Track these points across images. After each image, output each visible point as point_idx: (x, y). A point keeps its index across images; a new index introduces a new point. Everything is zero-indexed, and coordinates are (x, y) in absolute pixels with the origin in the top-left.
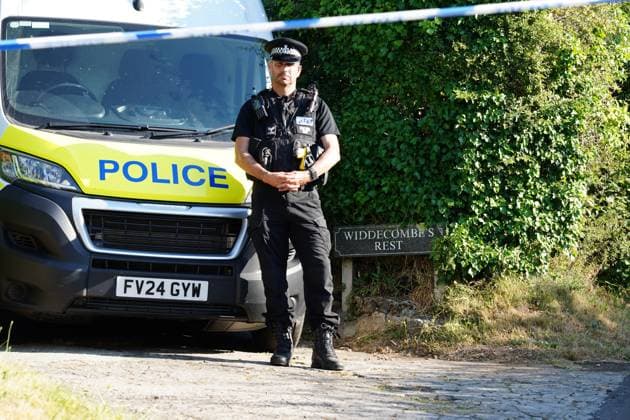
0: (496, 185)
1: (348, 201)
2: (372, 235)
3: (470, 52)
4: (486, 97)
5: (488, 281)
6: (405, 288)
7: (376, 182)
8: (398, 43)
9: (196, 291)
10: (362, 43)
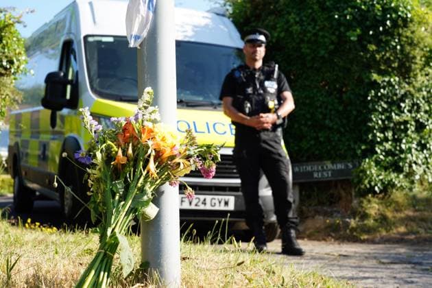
0: (390, 134)
1: (296, 148)
2: (312, 168)
3: (378, 52)
4: (387, 79)
5: (386, 195)
6: (333, 201)
7: (315, 135)
8: (332, 47)
9: (226, 203)
10: (308, 48)
